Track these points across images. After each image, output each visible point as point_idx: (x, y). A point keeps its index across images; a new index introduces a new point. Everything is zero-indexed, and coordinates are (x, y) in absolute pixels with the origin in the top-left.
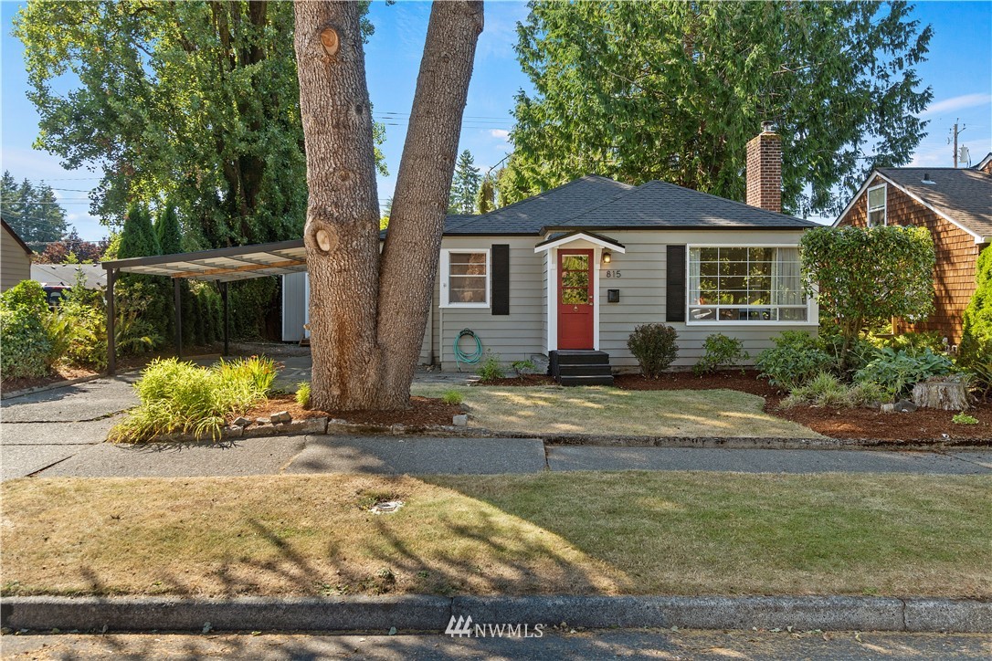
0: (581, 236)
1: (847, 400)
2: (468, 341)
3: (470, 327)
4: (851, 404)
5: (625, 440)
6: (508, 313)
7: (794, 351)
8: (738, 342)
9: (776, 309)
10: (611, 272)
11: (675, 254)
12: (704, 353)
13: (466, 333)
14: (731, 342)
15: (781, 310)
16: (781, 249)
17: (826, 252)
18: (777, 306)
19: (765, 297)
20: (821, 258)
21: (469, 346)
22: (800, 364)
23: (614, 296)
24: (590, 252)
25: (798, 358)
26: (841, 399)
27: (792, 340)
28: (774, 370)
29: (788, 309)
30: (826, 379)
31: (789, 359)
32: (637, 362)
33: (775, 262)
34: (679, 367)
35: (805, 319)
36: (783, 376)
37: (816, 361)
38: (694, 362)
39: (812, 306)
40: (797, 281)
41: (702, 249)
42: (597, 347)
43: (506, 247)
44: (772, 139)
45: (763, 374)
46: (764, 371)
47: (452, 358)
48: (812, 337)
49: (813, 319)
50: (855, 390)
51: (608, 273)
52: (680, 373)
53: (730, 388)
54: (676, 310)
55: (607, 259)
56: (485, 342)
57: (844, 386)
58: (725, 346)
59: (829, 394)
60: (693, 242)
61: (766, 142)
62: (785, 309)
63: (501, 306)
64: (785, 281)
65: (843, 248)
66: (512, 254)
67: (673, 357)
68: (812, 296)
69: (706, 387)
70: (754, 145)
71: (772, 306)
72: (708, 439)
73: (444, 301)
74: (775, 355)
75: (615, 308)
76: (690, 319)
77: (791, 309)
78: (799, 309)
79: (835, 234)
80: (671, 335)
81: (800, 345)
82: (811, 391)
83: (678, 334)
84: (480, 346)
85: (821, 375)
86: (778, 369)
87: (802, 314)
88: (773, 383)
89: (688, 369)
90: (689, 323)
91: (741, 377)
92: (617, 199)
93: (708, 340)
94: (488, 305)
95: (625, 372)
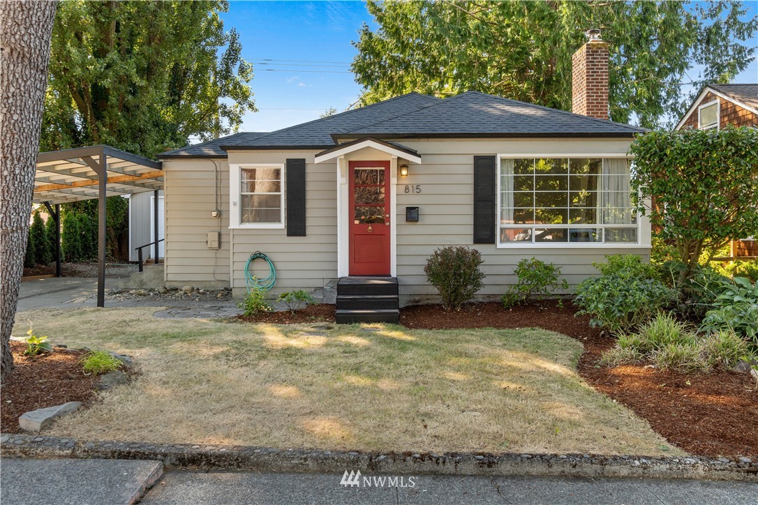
0: (369, 143)
1: (698, 360)
2: (260, 266)
3: (262, 249)
4: (707, 368)
5: (316, 459)
6: (304, 234)
7: (622, 282)
8: (555, 267)
9: (601, 229)
10: (410, 187)
11: (484, 167)
12: (516, 280)
13: (257, 257)
14: (546, 268)
15: (607, 230)
16: (607, 160)
17: (661, 160)
18: (603, 226)
19: (590, 217)
20: (655, 167)
21: (263, 271)
22: (630, 299)
23: (412, 214)
24: (387, 164)
25: (628, 291)
26: (690, 359)
27: (620, 266)
28: (596, 307)
29: (615, 229)
30: (665, 325)
31: (616, 293)
32: (435, 290)
33: (602, 175)
34: (489, 296)
35: (635, 240)
36: (608, 314)
37: (651, 295)
38: (503, 290)
39: (643, 226)
40: (625, 195)
41: (516, 161)
42: (394, 273)
43: (302, 163)
44: (599, 47)
45: (582, 312)
46: (583, 308)
47: (244, 284)
48: (644, 263)
49: (644, 240)
50: (708, 342)
51: (407, 188)
52: (490, 303)
53: (541, 326)
54: (484, 230)
55: (404, 172)
56: (279, 266)
57: (692, 335)
58: (537, 272)
59: (672, 350)
60: (505, 152)
61: (592, 52)
62: (612, 229)
63: (297, 226)
64: (612, 197)
65: (682, 152)
66: (309, 169)
67: (479, 285)
68: (644, 214)
69: (512, 324)
70: (580, 55)
71: (598, 226)
72: (465, 458)
73: (234, 222)
74: (597, 288)
75: (412, 228)
76: (501, 241)
77: (619, 229)
78: (628, 230)
79: (673, 138)
80: (476, 258)
81: (628, 275)
82: (646, 341)
83: (482, 258)
84: (274, 270)
85: (659, 318)
86: (601, 306)
87: (631, 234)
88: (594, 324)
89: (498, 299)
90: (499, 245)
91: (557, 310)
92: (424, 108)
93: (521, 264)
94: (282, 225)
95: (426, 302)
